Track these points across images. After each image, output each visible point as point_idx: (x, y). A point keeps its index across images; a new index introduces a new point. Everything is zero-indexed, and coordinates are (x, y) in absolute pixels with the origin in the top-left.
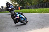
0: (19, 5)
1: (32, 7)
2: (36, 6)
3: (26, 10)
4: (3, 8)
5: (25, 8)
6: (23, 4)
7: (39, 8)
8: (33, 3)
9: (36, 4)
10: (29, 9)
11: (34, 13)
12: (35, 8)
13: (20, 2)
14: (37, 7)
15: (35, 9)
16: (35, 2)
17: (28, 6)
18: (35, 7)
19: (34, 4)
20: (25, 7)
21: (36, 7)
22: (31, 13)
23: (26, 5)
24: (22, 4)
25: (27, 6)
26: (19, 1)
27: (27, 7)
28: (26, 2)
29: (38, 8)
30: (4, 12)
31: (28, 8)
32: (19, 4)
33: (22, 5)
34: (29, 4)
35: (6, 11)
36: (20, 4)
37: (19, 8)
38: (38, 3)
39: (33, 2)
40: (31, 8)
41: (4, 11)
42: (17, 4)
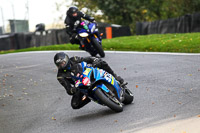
0: (110, 18)
1: (162, 27)
2: (176, 21)
3: (138, 38)
4: (44, 33)
5: (134, 32)
6: (124, 15)
7: (190, 31)
8: (167, 9)
9: (176, 13)
10: (149, 36)
11: (168, 51)
12: (176, 32)
13: (111, 7)
14: (181, 25)
15: (172, 35)
16: (174, 6)
17: (145, 25)
18: (173, 28)
19: (169, 15)
20: (132, 27)
21: (179, 25)
22: (159, 50)
23: (137, 19)
24: (119, 14)
25: (142, 22)
26: (107, 3)
27: (141, 25)
28: (138, 8)
29: (185, 32)
30: (48, 49)
31: (145, 32)
32: (106, 14)
33: (121, 18)
34: (151, 16)
35: (53, 44)
36: (113, 14)
37: (109, 31)
38: (185, 10)
39: (165, 8)
40: (157, 30)
41: (46, 45)
42: (99, 13)
